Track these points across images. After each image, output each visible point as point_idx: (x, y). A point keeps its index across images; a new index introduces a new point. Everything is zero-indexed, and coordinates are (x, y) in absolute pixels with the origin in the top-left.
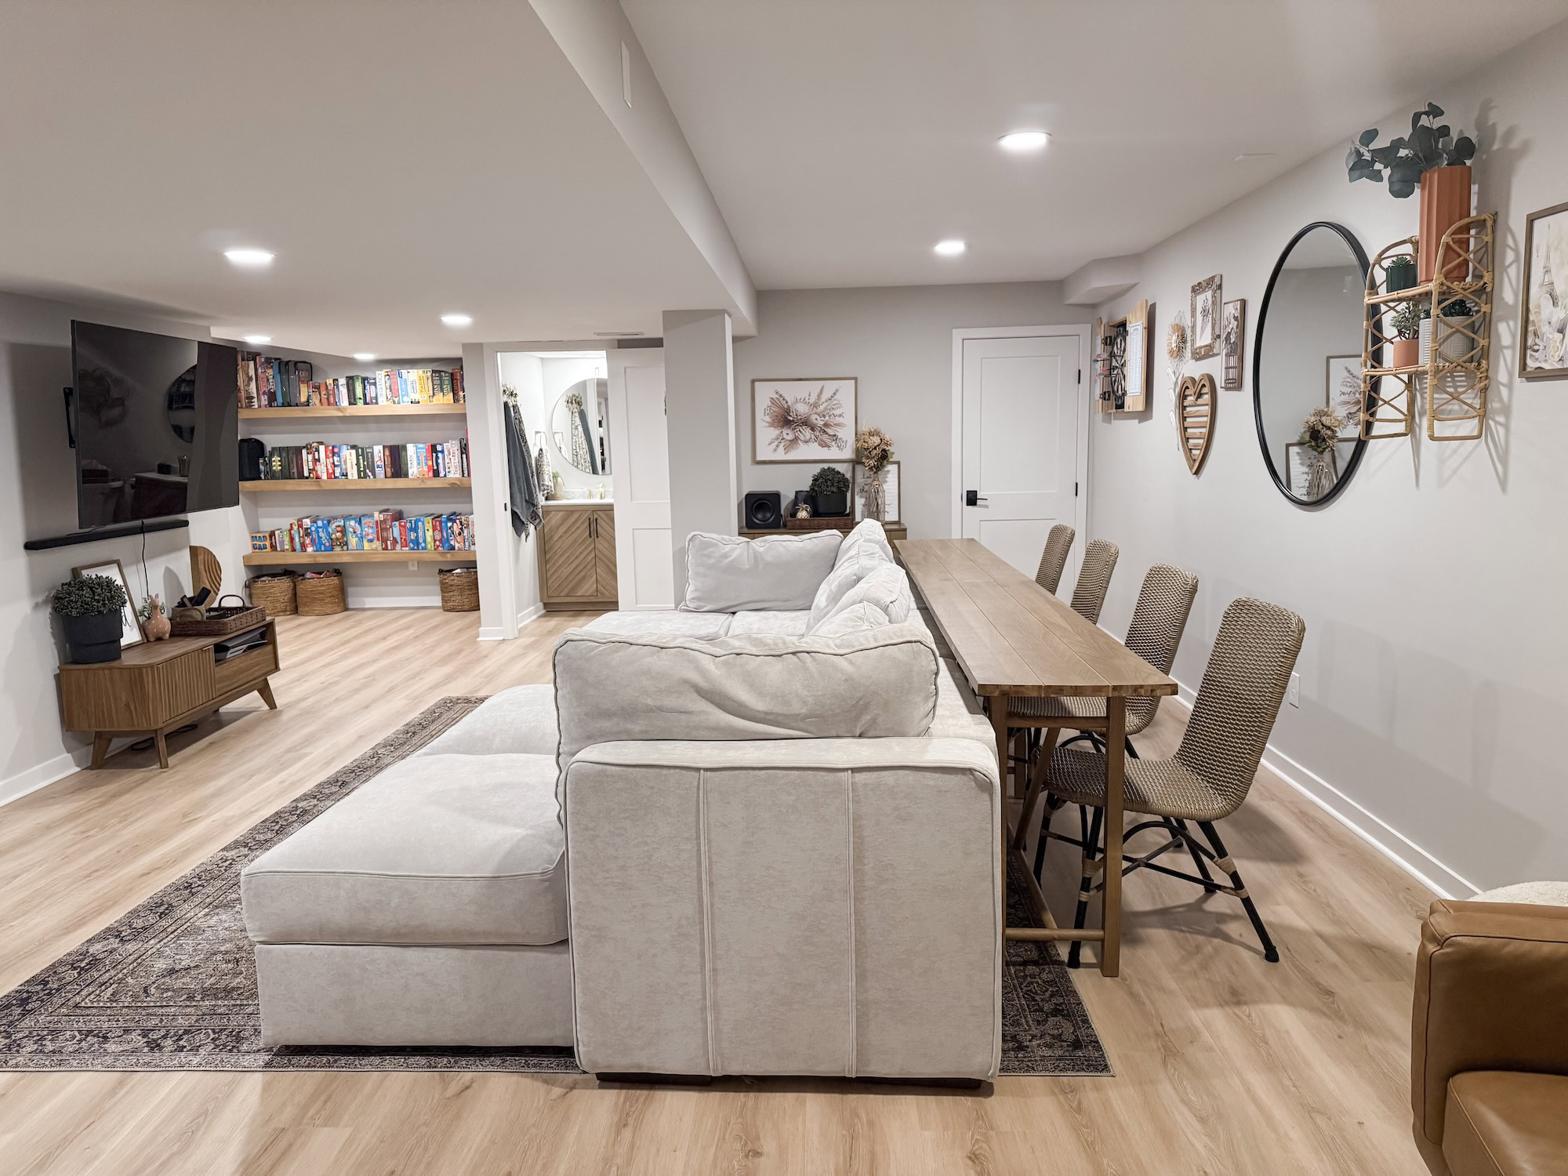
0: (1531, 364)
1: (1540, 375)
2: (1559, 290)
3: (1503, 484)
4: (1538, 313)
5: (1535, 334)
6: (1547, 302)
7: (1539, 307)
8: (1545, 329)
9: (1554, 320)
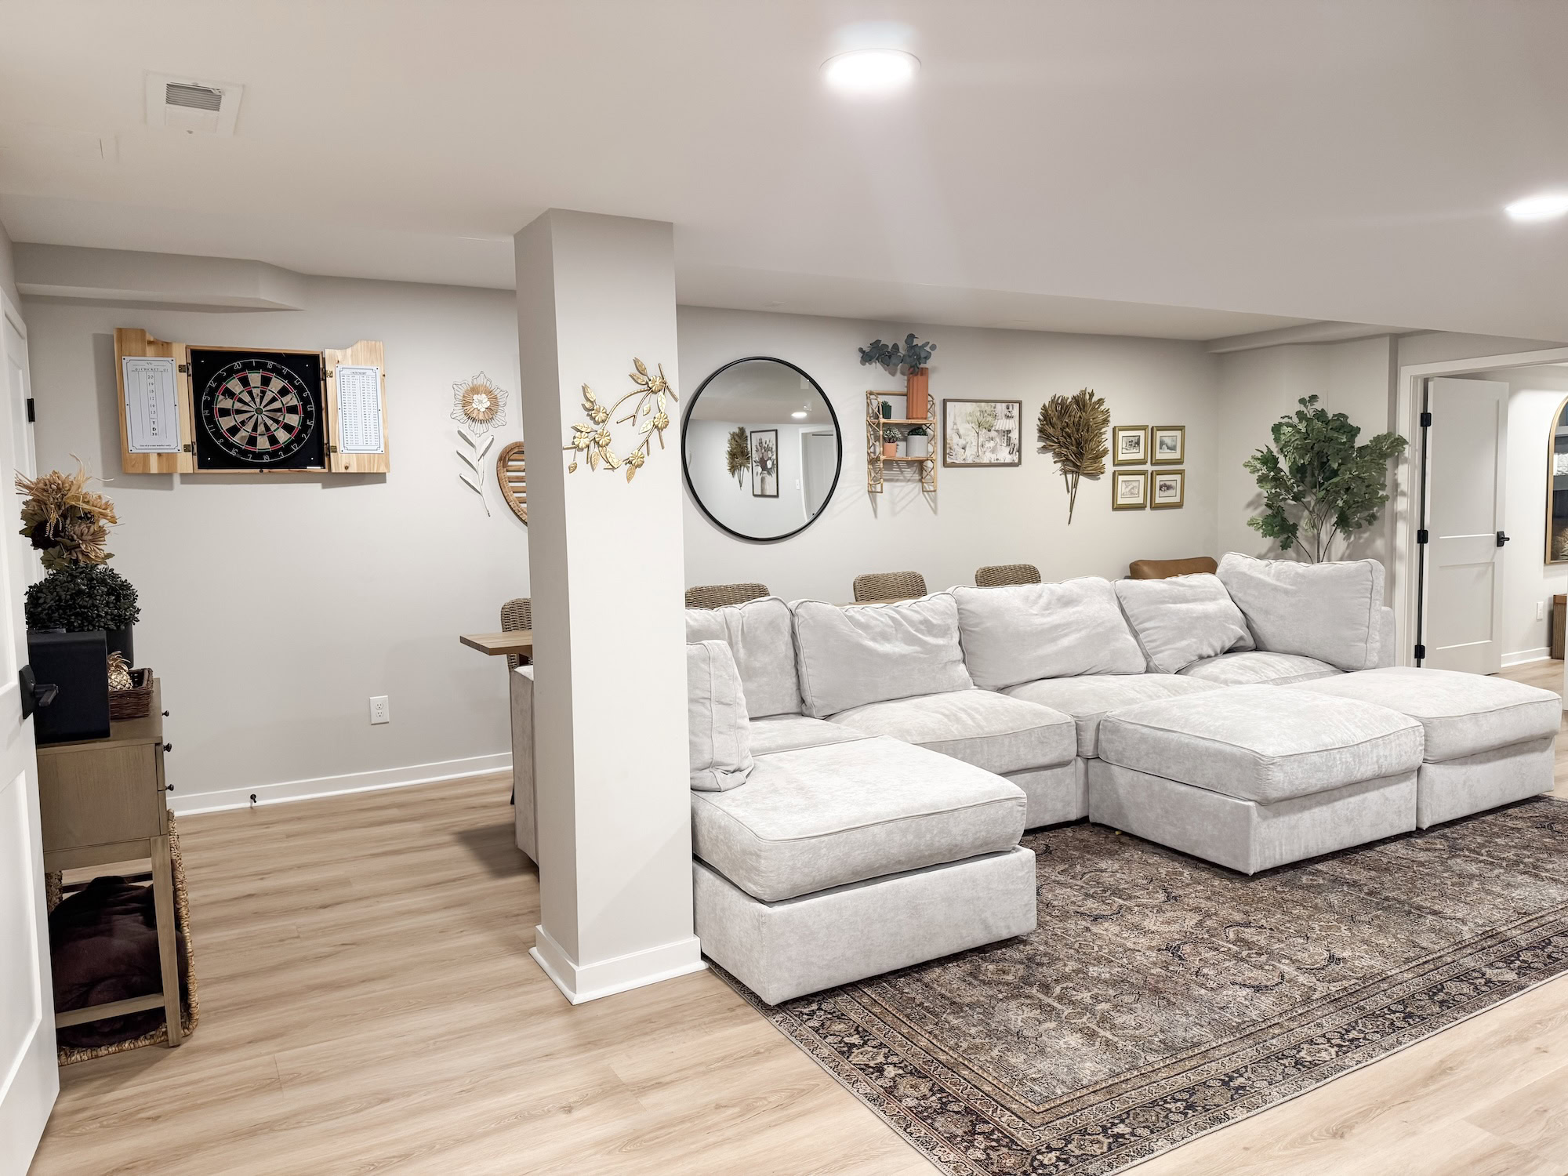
0: (949, 460)
1: (954, 465)
2: (961, 432)
3: (935, 511)
4: (951, 440)
5: (950, 448)
6: (956, 438)
7: (951, 437)
8: (955, 447)
9: (960, 444)
